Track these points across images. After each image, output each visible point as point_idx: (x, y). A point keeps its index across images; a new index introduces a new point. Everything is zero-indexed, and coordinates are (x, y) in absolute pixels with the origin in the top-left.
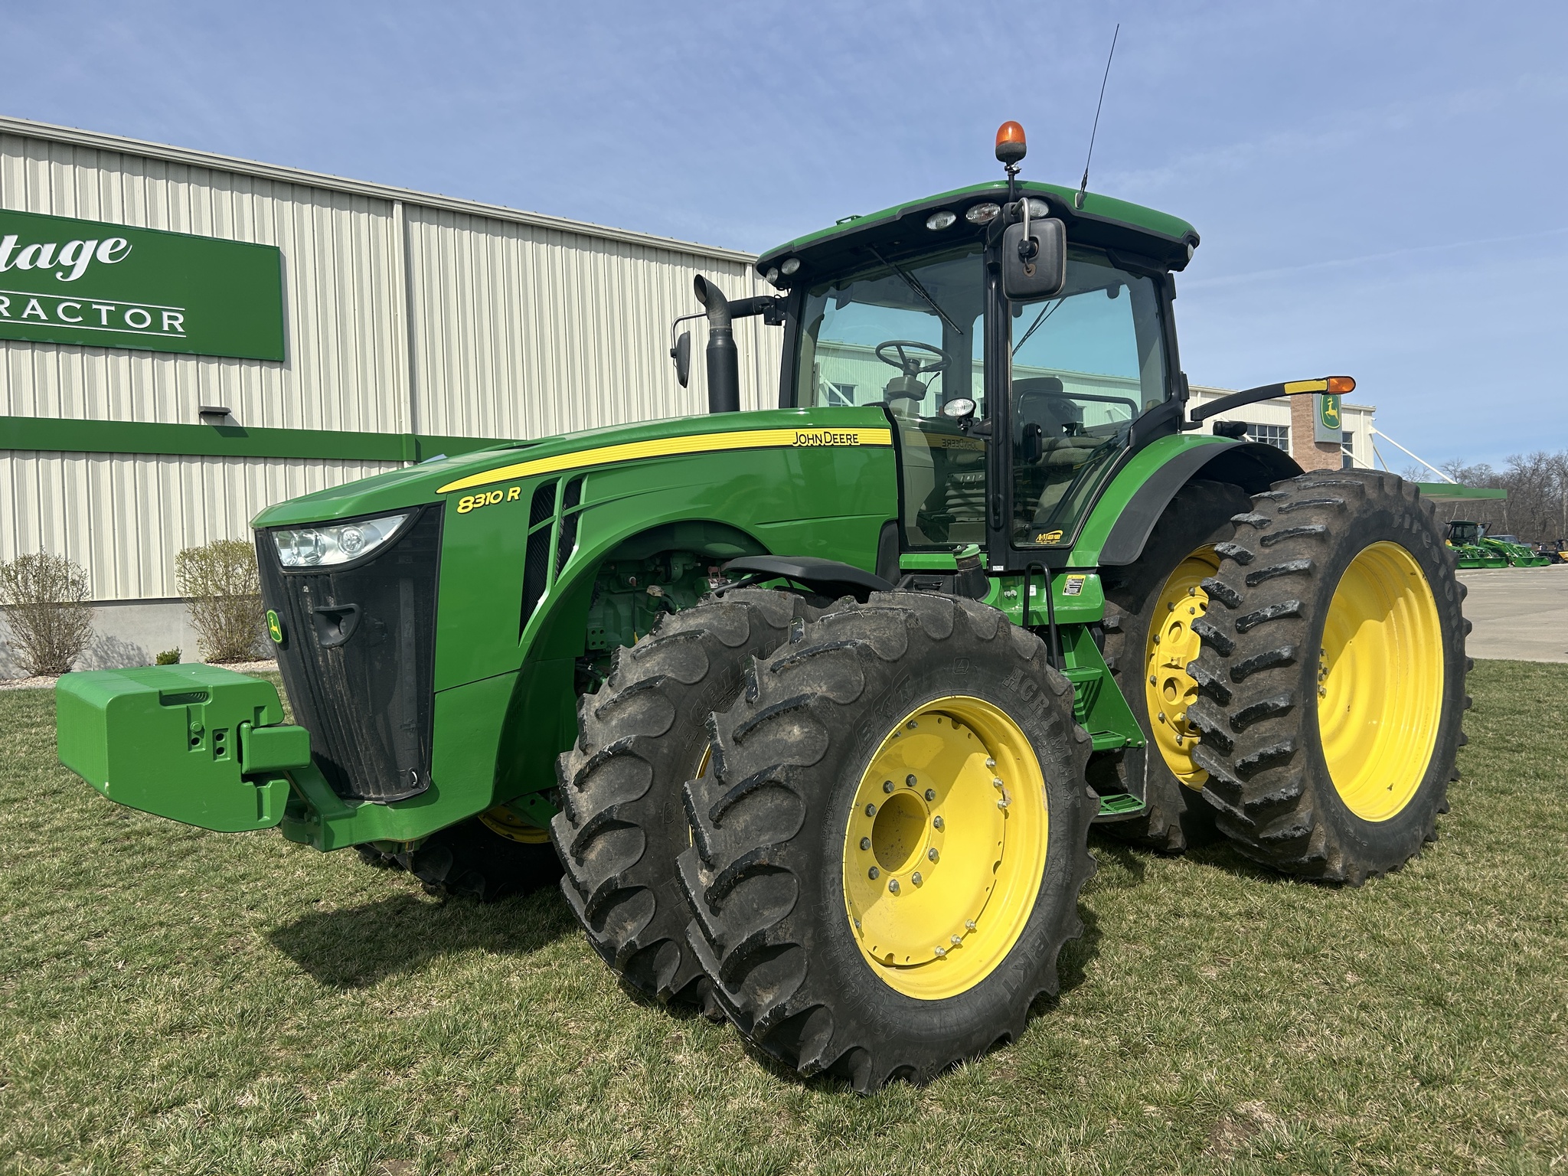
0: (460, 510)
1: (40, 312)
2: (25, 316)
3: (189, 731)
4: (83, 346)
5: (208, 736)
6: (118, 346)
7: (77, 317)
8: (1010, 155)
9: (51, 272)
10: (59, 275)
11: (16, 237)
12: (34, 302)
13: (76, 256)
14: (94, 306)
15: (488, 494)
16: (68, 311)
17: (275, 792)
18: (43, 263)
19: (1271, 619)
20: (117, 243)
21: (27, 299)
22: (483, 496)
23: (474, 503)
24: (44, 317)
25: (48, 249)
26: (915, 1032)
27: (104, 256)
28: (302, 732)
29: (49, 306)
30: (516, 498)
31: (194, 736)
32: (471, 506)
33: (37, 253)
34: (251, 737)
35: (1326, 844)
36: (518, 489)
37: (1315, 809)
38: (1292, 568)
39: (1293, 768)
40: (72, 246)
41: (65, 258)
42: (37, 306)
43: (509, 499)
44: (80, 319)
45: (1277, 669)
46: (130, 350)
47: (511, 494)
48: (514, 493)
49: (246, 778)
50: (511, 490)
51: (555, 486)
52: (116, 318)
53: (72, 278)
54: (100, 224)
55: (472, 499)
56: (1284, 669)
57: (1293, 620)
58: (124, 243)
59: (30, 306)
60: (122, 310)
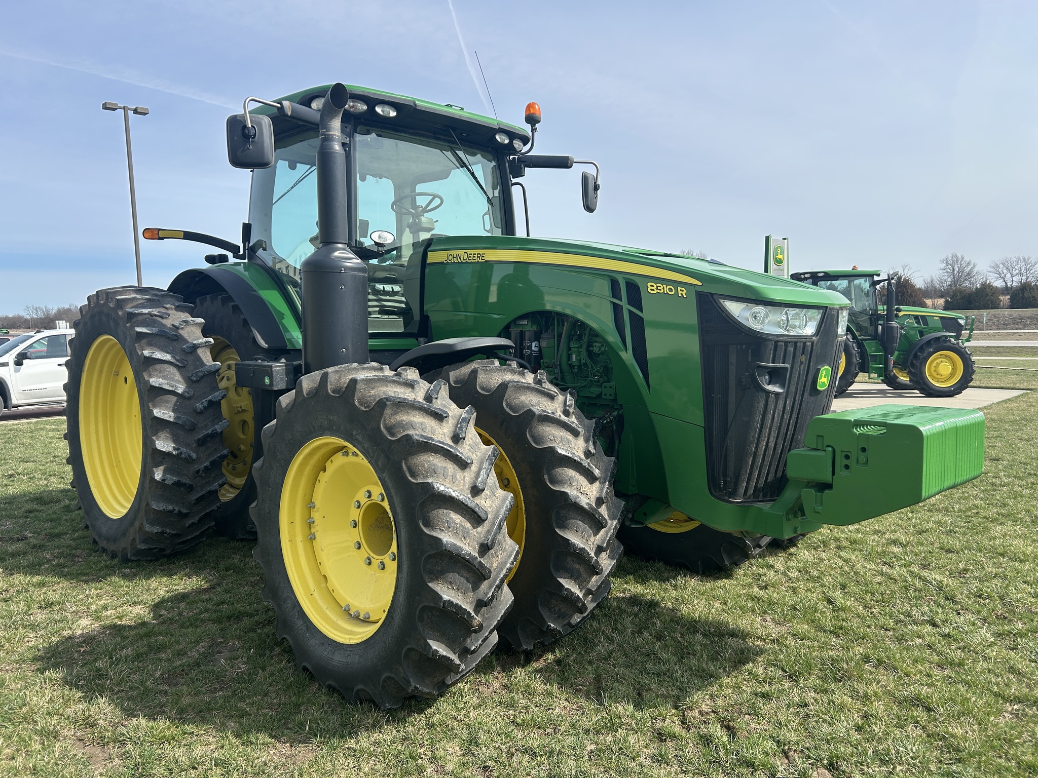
8: (532, 120)
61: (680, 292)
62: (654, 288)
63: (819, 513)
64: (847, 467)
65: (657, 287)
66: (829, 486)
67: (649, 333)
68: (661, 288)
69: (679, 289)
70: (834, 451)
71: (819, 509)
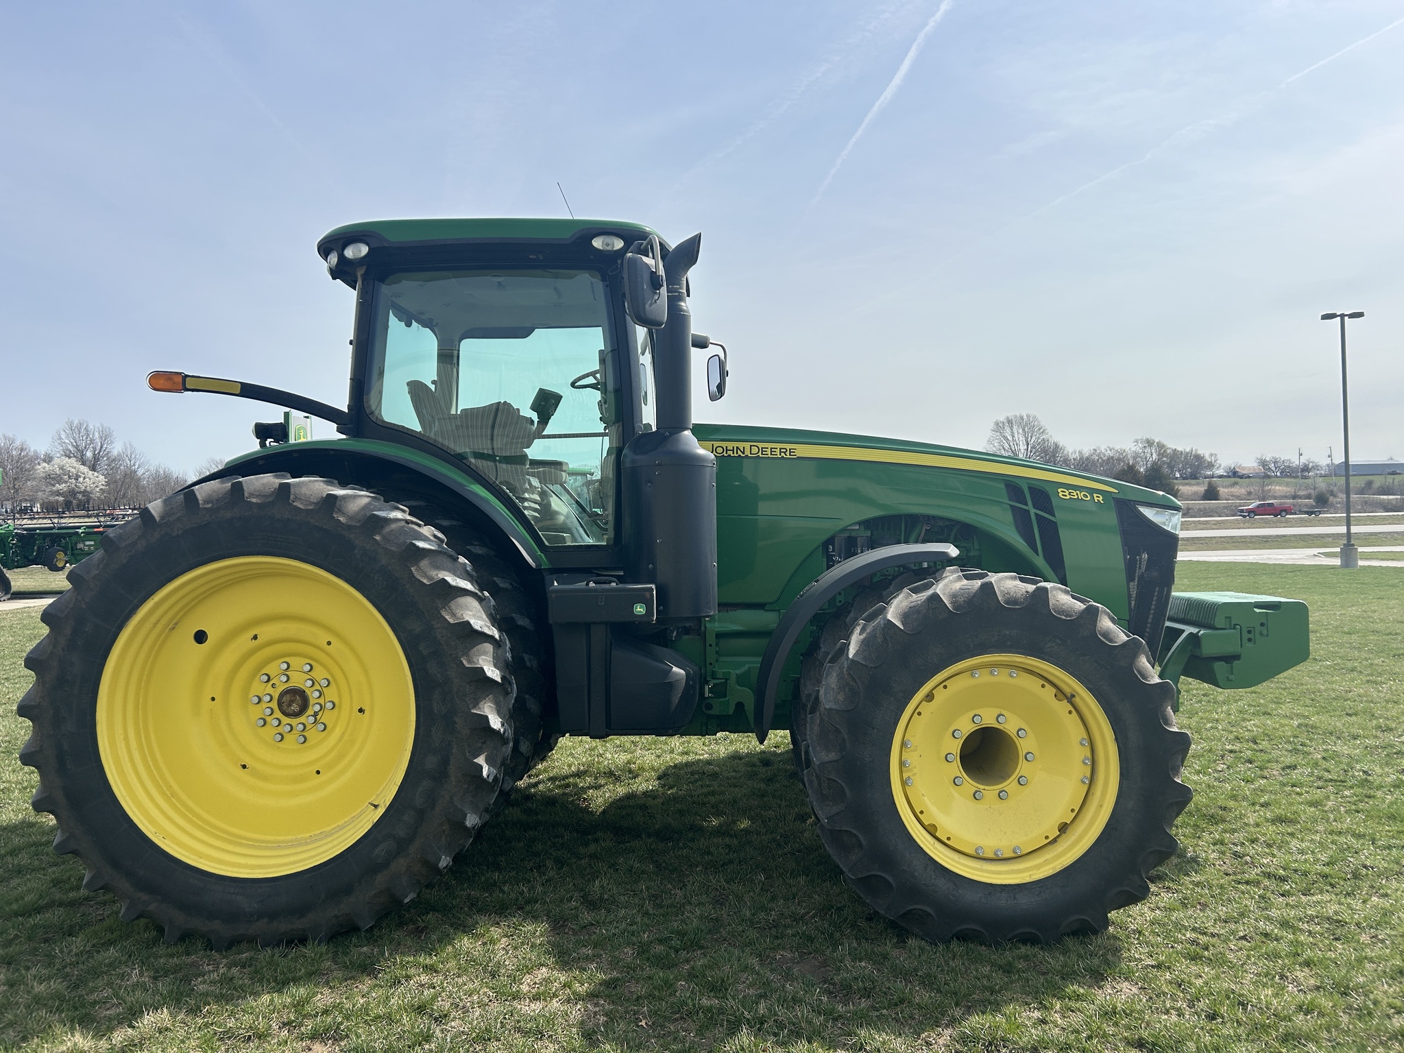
61: (1096, 499)
62: (1067, 493)
63: (1232, 681)
64: (1250, 640)
65: (1070, 493)
66: (1237, 657)
67: (1065, 535)
68: (1075, 494)
69: (1095, 495)
70: (1241, 628)
71: (1231, 677)
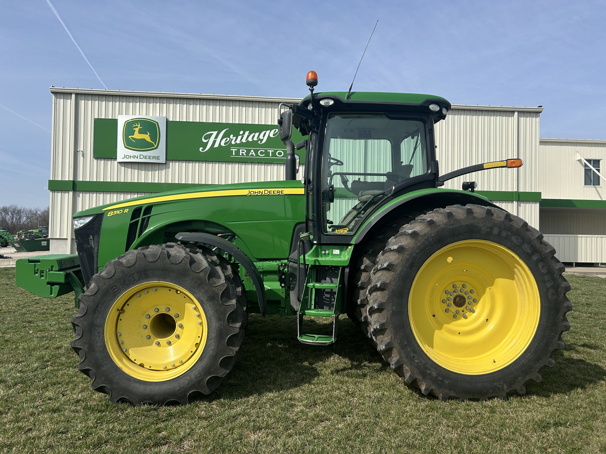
0: (108, 215)
1: (254, 154)
2: (250, 155)
3: (35, 270)
4: (265, 163)
5: (39, 272)
6: (274, 163)
7: (263, 154)
9: (258, 141)
10: (259, 142)
11: (248, 132)
12: (252, 151)
13: (264, 136)
14: (268, 151)
15: (118, 211)
16: (261, 153)
17: (56, 288)
18: (255, 139)
19: (380, 270)
20: (275, 131)
21: (251, 150)
22: (116, 211)
23: (113, 213)
24: (255, 155)
25: (257, 134)
26: (131, 388)
27: (271, 135)
28: (62, 274)
29: (256, 152)
30: (127, 212)
31: (36, 271)
32: (112, 214)
33: (254, 136)
34: (48, 273)
35: (410, 375)
36: (128, 210)
37: (401, 357)
38: (392, 249)
39: (386, 337)
40: (263, 132)
41: (261, 137)
42: (253, 152)
43: (124, 212)
44: (264, 155)
45: (379, 292)
46: (277, 164)
47: (125, 211)
48: (126, 211)
49: (48, 283)
50: (125, 210)
51: (142, 208)
52: (274, 154)
53: (263, 142)
54: (271, 125)
55: (112, 212)
56: (381, 292)
57: (388, 271)
58: (277, 130)
59: (251, 152)
60: (276, 151)
